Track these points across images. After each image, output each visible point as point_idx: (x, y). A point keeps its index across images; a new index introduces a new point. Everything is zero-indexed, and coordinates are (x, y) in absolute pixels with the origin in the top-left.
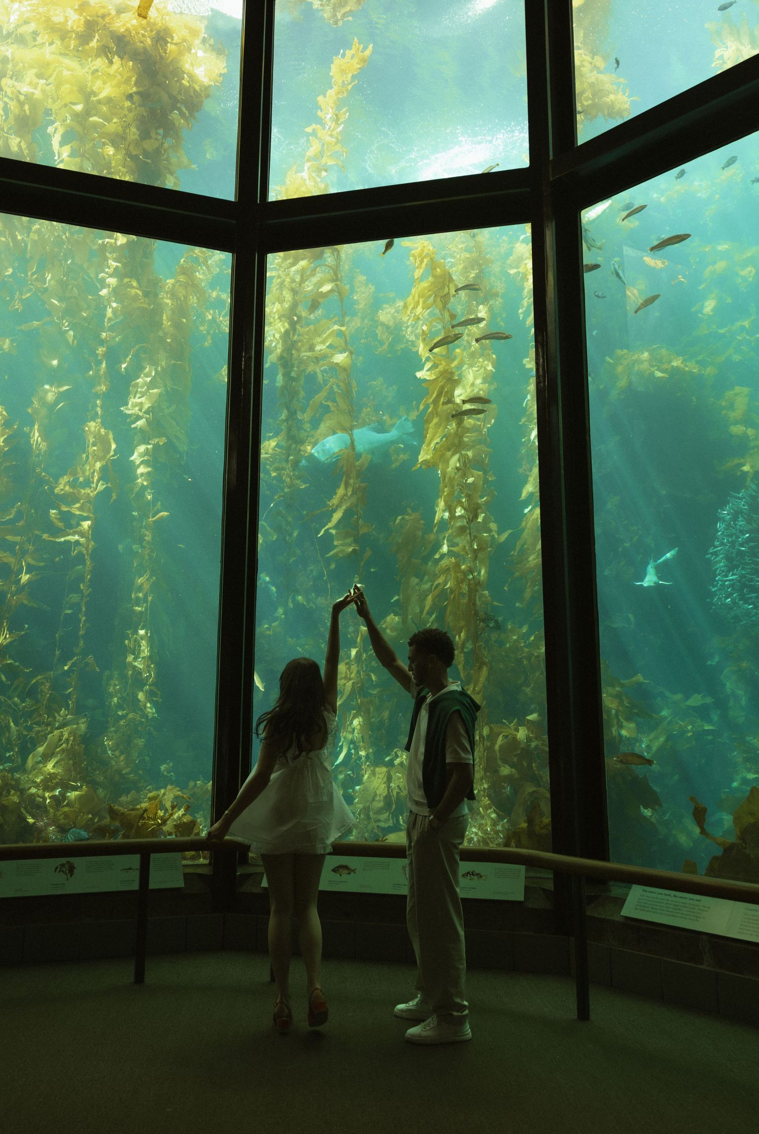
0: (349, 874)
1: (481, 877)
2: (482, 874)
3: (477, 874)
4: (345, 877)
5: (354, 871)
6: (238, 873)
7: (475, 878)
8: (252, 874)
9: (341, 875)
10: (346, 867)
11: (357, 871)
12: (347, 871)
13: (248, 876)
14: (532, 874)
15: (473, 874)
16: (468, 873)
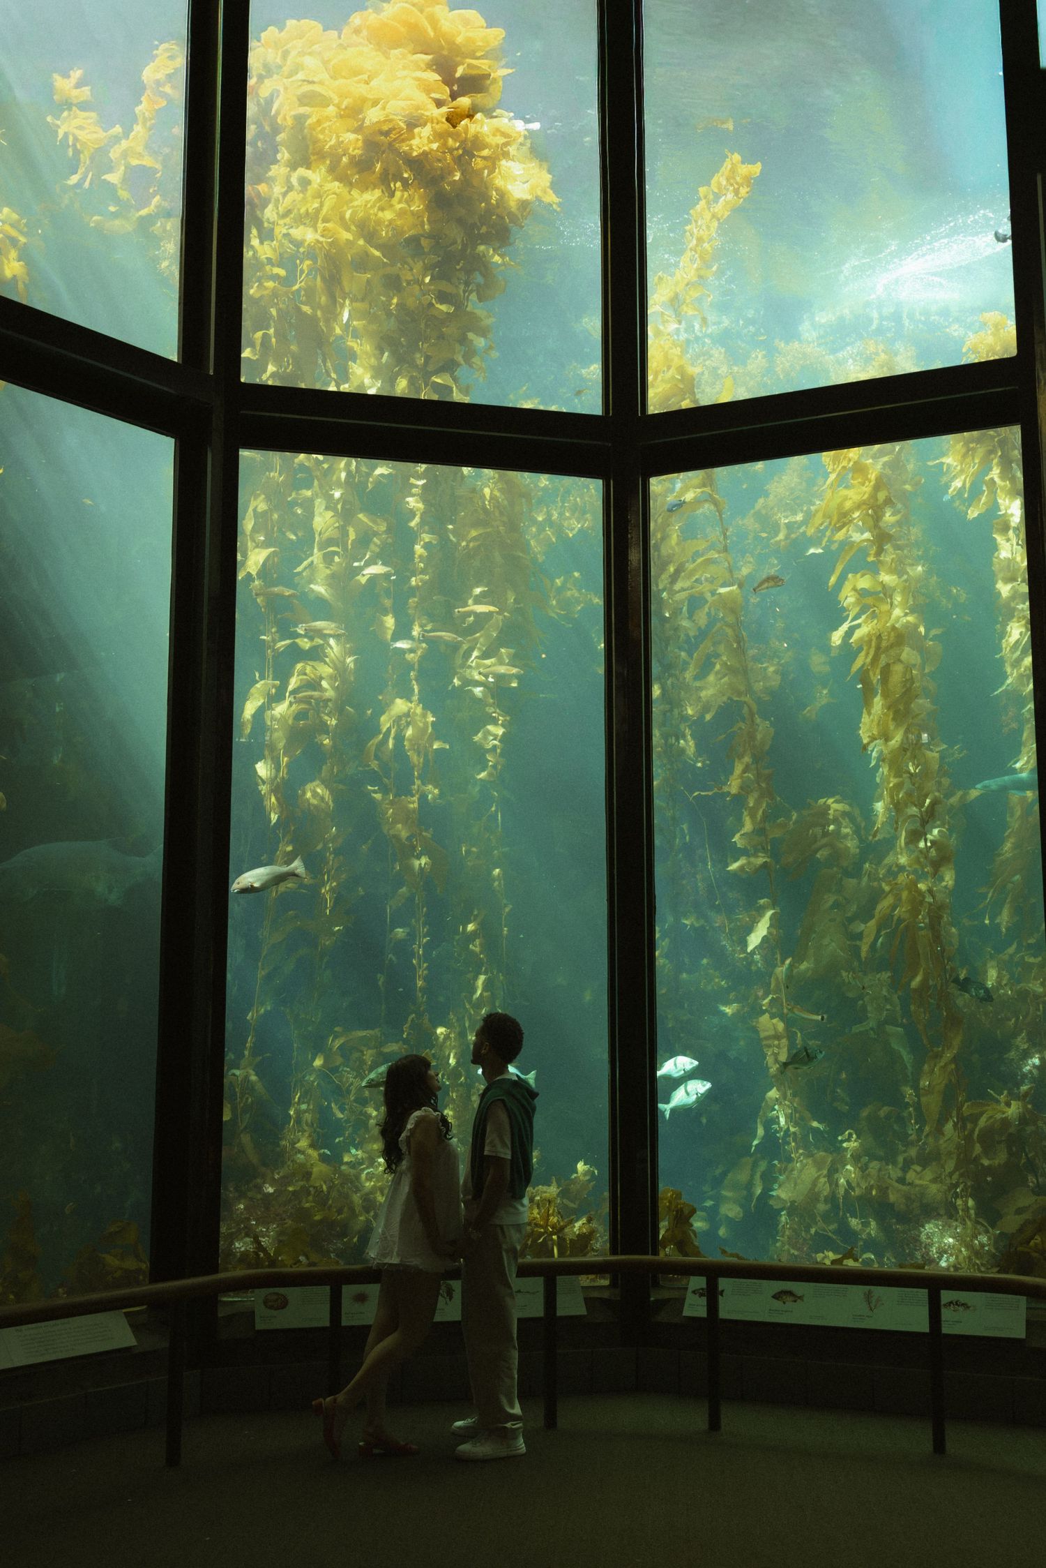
0: (795, 1301)
1: (968, 1307)
2: (969, 1305)
3: (963, 1305)
4: (790, 1305)
5: (801, 1298)
6: (652, 1299)
7: (961, 1309)
8: (669, 1300)
9: (784, 1303)
10: (790, 1293)
11: (805, 1299)
12: (792, 1298)
13: (664, 1303)
14: (1033, 1305)
15: (957, 1304)
16: (951, 1302)
